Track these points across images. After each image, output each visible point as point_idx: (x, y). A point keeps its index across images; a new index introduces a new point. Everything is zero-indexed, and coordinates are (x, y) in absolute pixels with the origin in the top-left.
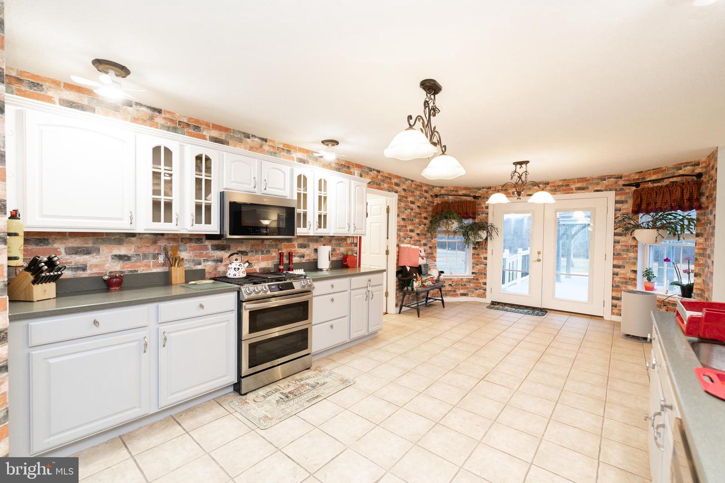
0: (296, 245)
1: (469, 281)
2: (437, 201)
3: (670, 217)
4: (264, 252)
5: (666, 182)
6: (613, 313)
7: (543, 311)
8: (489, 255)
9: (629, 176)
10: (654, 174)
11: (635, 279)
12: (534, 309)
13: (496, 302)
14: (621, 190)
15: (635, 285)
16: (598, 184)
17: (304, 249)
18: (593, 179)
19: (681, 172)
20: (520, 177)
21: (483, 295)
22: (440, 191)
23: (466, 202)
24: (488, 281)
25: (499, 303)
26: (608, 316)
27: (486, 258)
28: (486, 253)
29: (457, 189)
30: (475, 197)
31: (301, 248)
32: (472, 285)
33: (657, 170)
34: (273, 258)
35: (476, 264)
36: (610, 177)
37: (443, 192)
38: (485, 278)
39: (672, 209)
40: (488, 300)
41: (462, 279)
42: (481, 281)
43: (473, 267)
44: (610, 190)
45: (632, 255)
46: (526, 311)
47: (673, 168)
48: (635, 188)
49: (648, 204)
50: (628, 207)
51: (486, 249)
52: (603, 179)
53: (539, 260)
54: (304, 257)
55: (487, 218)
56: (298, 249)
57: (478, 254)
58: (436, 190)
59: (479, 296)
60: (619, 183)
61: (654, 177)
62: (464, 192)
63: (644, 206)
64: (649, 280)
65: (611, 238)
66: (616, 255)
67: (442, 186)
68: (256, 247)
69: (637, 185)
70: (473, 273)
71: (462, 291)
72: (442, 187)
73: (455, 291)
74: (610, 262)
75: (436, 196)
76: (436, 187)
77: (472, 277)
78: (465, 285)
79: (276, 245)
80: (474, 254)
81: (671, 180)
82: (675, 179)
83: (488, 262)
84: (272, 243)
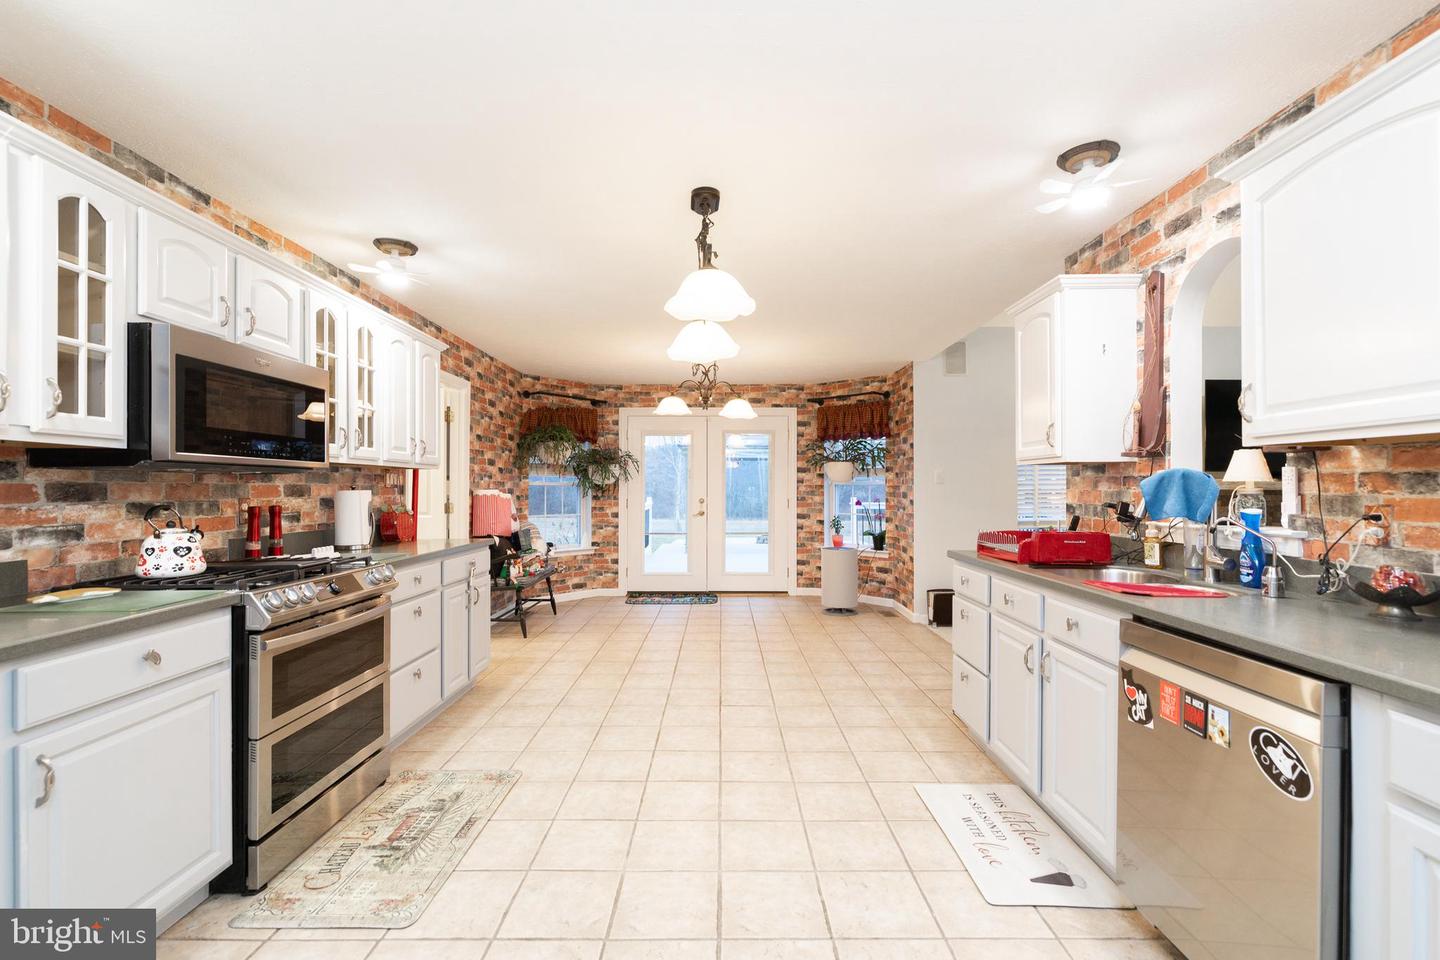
0: (281, 489)
1: (588, 559)
2: (529, 404)
3: (860, 446)
4: (205, 506)
5: (853, 401)
6: (798, 585)
7: (710, 596)
8: (621, 509)
9: (810, 388)
10: (840, 388)
11: (822, 533)
12: (697, 594)
13: (635, 592)
14: (804, 406)
15: (822, 541)
16: (776, 395)
17: (300, 500)
18: (770, 388)
19: (869, 389)
20: (706, 374)
21: (614, 583)
22: (533, 386)
23: (579, 410)
24: (622, 556)
25: (640, 594)
26: (794, 591)
27: (616, 515)
28: (617, 504)
29: (563, 384)
30: (594, 403)
31: (292, 495)
32: (592, 566)
33: (843, 384)
34: (225, 523)
35: (597, 527)
36: (790, 387)
37: (539, 387)
38: (617, 551)
39: (862, 437)
40: (622, 591)
41: (575, 557)
42: (609, 558)
43: (594, 533)
44: (791, 406)
45: (817, 499)
46: (688, 599)
47: (860, 382)
48: (817, 406)
49: (836, 428)
50: (812, 431)
51: (616, 498)
52: (782, 388)
53: (702, 514)
54: (298, 520)
55: (616, 441)
56: (285, 500)
57: (602, 509)
58: (527, 383)
59: (605, 585)
60: (801, 396)
61: (839, 393)
62: (576, 391)
63: (831, 432)
64: (837, 532)
65: (794, 475)
66: (801, 500)
67: (537, 374)
68: (182, 492)
69: (820, 402)
70: (593, 544)
71: (576, 580)
72: (537, 378)
73: (563, 581)
74: (794, 510)
75: (527, 394)
76: (526, 376)
77: (593, 552)
78: (581, 568)
79: (235, 487)
80: (594, 509)
81: (858, 398)
82: (862, 398)
83: (621, 521)
84: (225, 483)
